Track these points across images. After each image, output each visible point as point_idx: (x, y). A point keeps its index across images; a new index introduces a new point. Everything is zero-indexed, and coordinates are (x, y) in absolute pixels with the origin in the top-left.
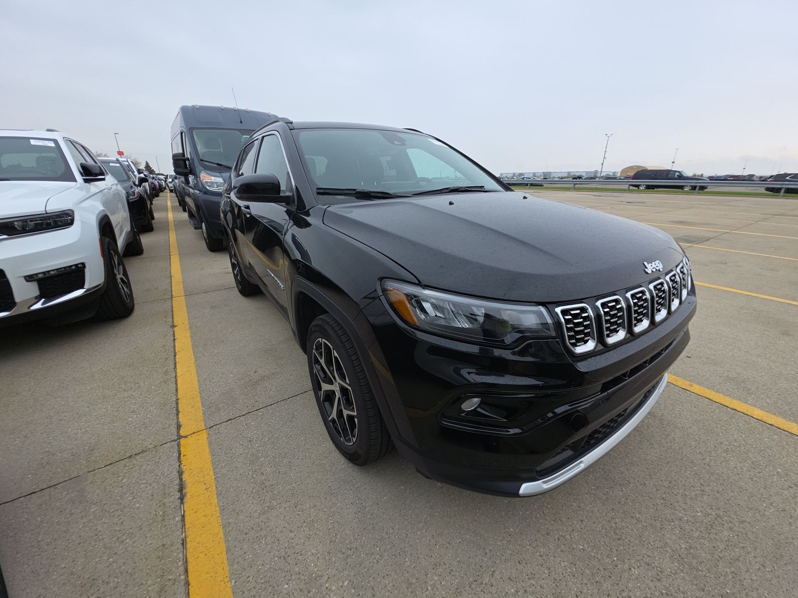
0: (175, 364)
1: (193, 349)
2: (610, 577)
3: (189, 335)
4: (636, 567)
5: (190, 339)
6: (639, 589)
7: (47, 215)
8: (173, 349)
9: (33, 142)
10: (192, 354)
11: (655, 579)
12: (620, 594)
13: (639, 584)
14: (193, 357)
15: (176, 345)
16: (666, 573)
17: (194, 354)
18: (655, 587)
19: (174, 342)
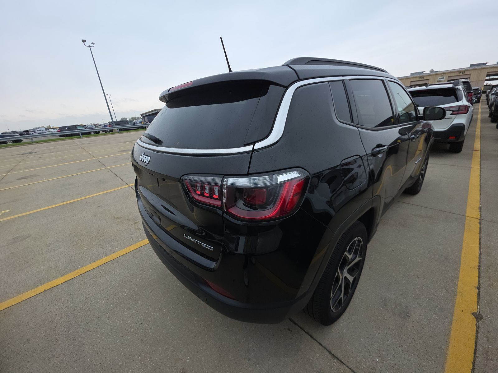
0: (480, 258)
1: (460, 261)
3: (460, 284)
5: (461, 276)
8: (482, 274)
10: (462, 258)
14: (462, 255)
15: (477, 278)
17: (460, 256)
19: (479, 284)
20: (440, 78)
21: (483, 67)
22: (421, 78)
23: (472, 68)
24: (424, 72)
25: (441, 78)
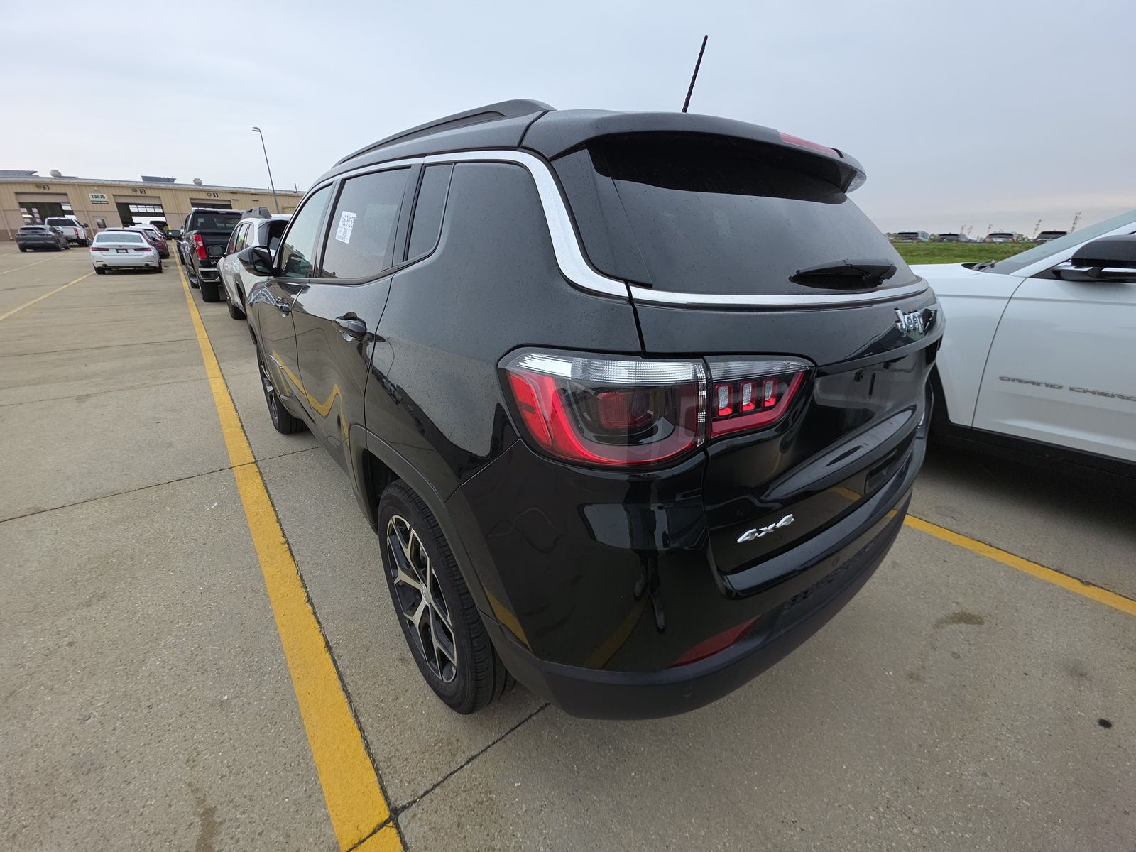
20: (96, 197)
21: (170, 185)
22: (40, 187)
23: (148, 184)
24: (35, 172)
25: (98, 197)
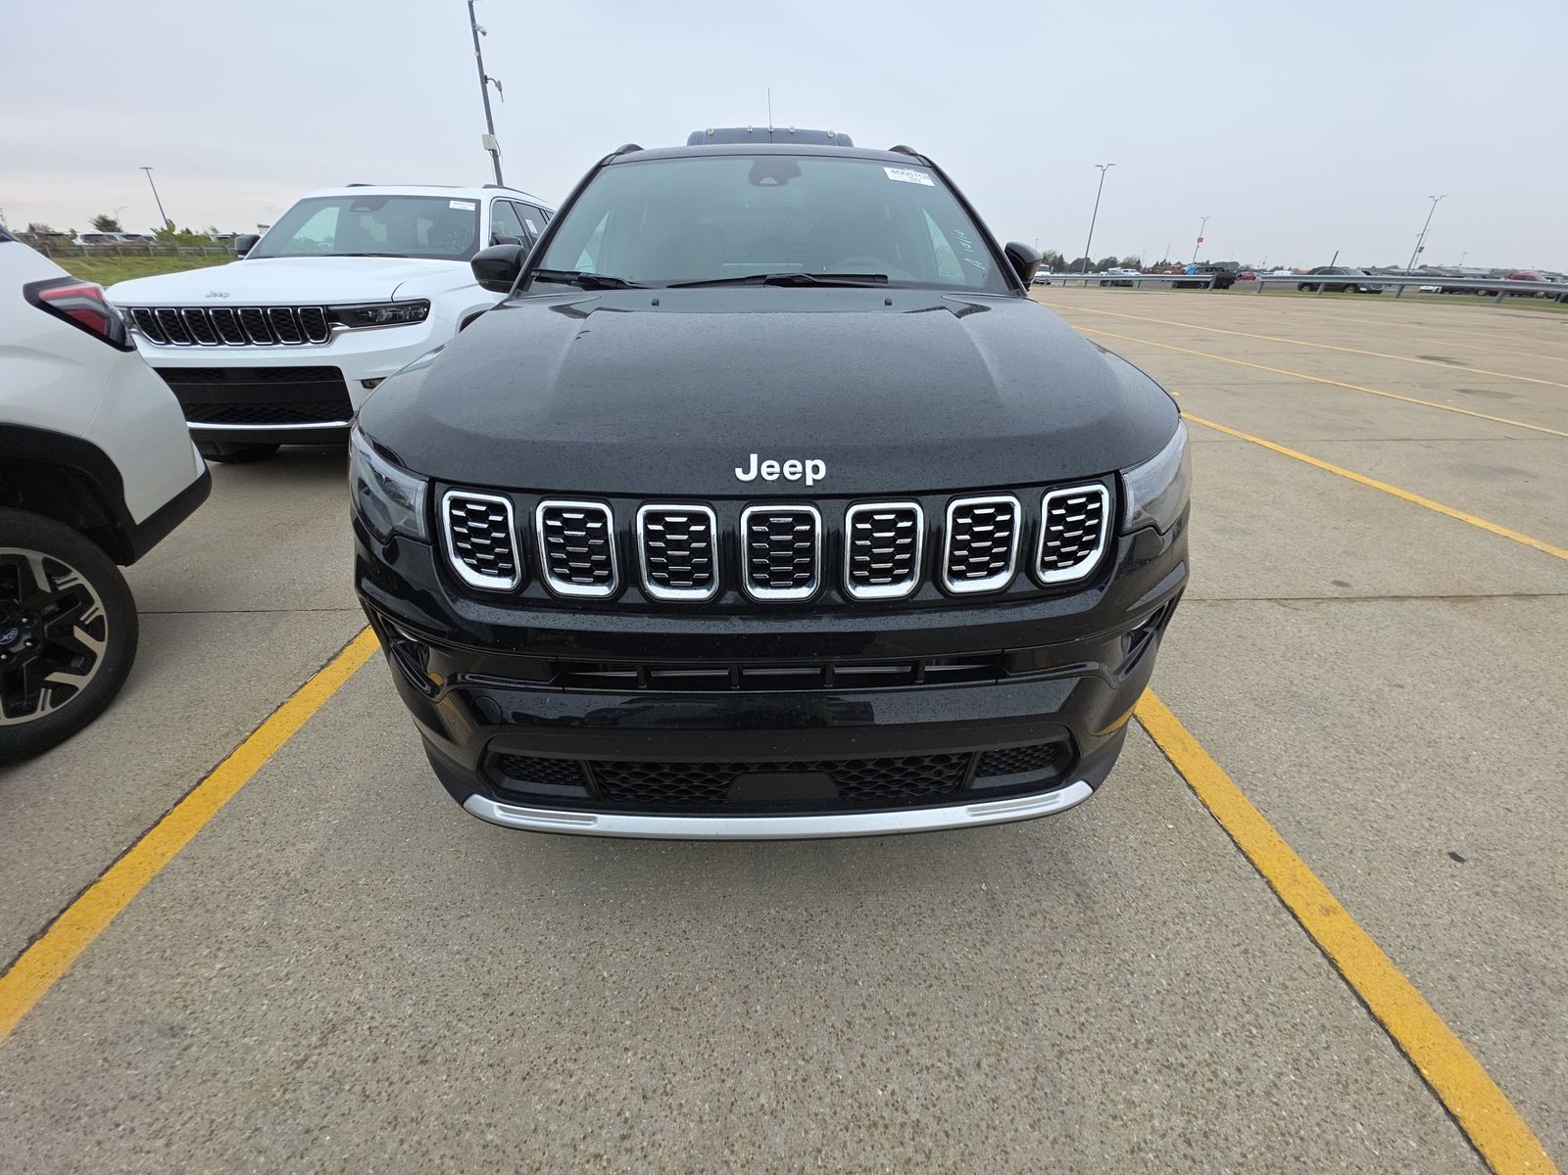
2: (585, 1034)
4: (639, 1056)
6: (598, 1079)
7: (392, 304)
9: (453, 205)
11: (641, 1091)
12: (565, 1060)
13: (607, 1075)
16: (670, 1101)
18: (625, 1099)
